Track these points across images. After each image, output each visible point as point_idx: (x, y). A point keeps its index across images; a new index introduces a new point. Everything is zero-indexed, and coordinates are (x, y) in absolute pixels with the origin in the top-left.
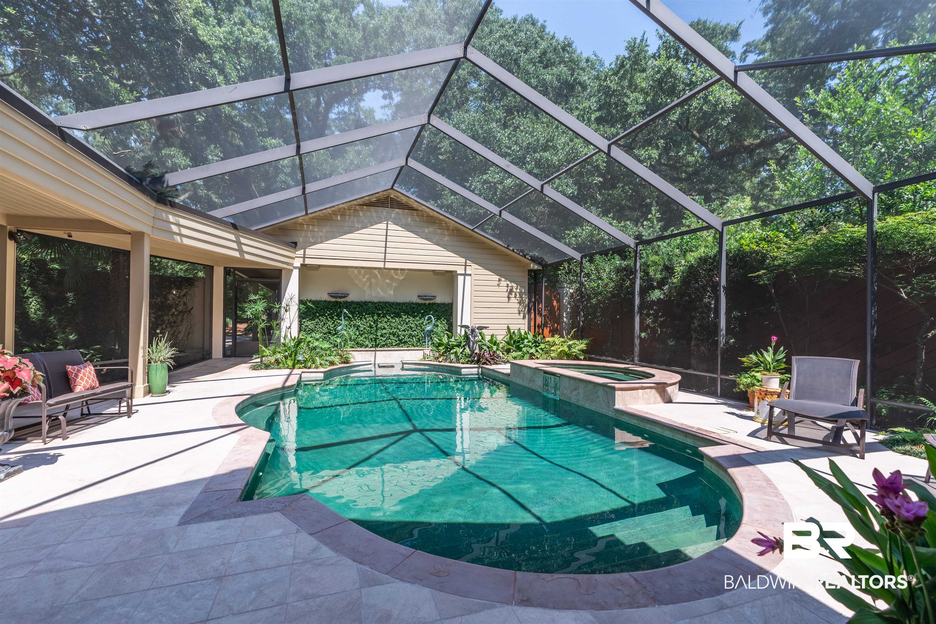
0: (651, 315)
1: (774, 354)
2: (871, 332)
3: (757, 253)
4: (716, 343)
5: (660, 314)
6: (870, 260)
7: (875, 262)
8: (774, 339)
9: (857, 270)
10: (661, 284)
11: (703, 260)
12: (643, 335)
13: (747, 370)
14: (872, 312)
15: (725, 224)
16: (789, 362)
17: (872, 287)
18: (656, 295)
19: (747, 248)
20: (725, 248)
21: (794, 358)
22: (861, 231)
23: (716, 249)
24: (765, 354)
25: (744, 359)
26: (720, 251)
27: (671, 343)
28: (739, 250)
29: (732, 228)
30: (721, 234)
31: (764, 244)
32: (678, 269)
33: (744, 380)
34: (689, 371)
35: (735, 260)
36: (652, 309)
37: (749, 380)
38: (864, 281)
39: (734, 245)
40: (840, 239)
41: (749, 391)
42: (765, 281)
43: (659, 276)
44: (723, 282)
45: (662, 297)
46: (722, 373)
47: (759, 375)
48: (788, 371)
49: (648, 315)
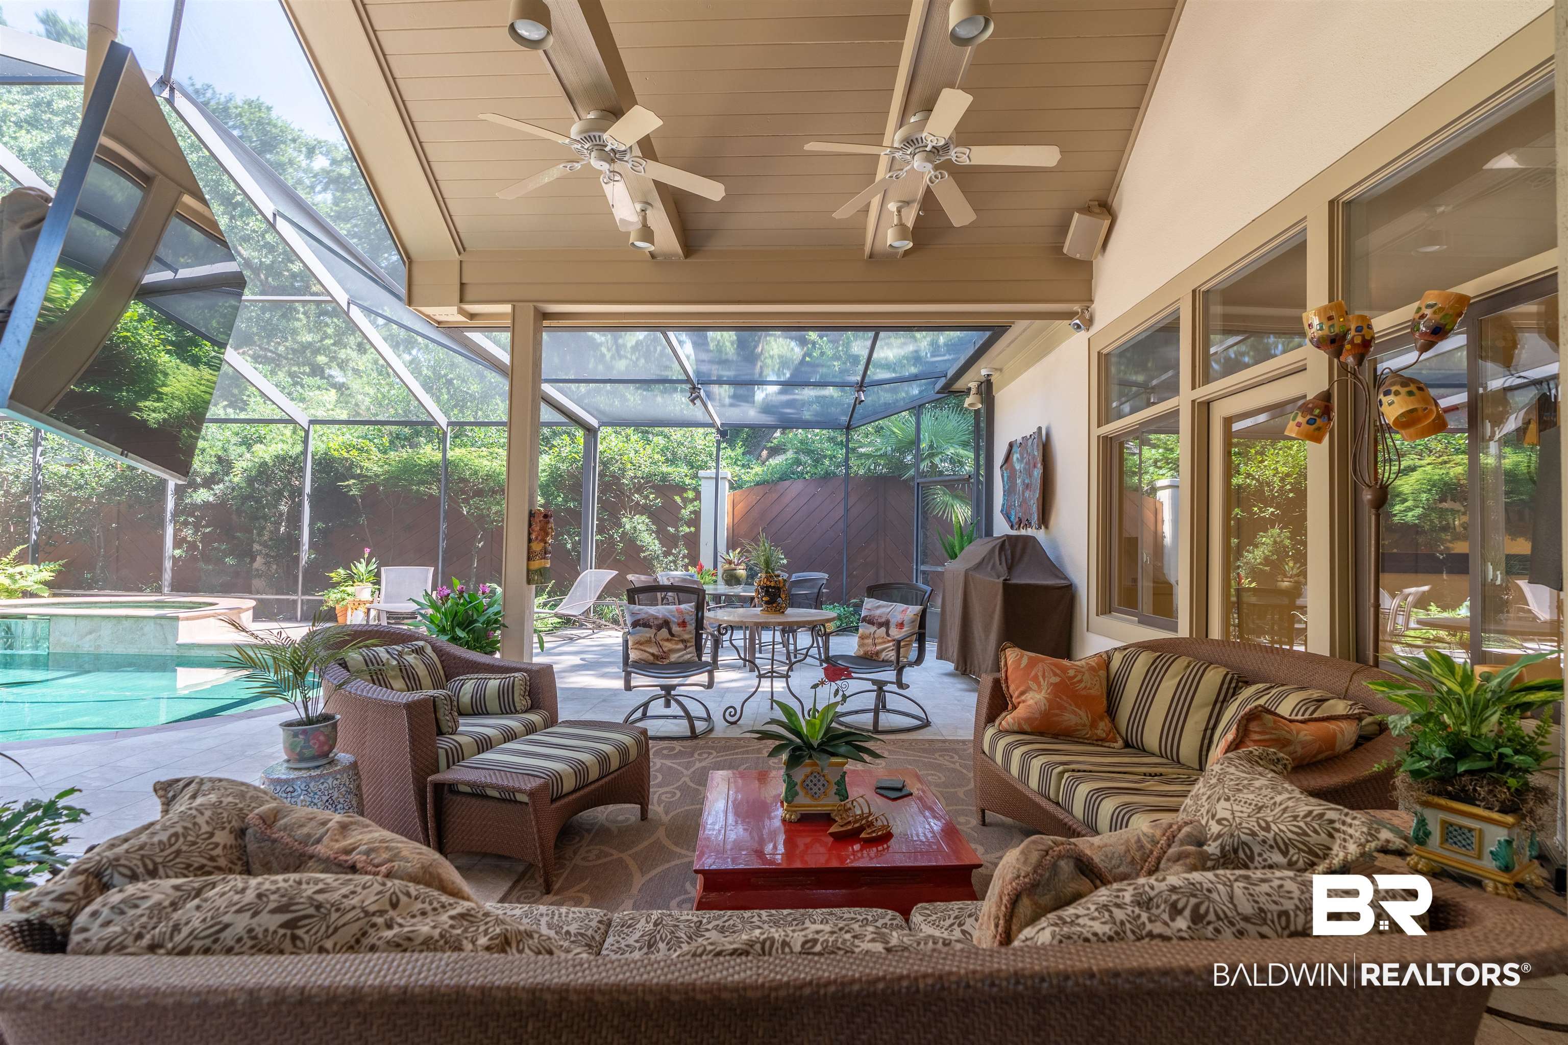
0: (189, 523)
1: (367, 565)
2: (442, 544)
3: (346, 459)
4: (297, 559)
5: (204, 523)
6: (443, 482)
7: (446, 485)
8: (367, 551)
9: (434, 490)
10: (209, 482)
11: (281, 459)
12: (178, 552)
13: (335, 585)
14: (443, 526)
15: (312, 422)
16: (378, 575)
17: (444, 506)
18: (203, 496)
19: (336, 454)
20: (311, 449)
21: (383, 569)
22: (437, 456)
23: (299, 448)
24: (358, 564)
25: (332, 575)
26: (305, 452)
27: (229, 561)
28: (326, 454)
29: (318, 427)
30: (307, 432)
31: (355, 453)
32: (240, 465)
33: (332, 597)
34: (264, 596)
35: (320, 463)
36: (194, 516)
37: (339, 596)
38: (439, 498)
39: (322, 448)
40: (423, 461)
41: (338, 607)
42: (354, 492)
43: (208, 470)
44: (308, 489)
45: (211, 499)
46: (303, 594)
47: (350, 590)
48: (378, 583)
49: (186, 524)
